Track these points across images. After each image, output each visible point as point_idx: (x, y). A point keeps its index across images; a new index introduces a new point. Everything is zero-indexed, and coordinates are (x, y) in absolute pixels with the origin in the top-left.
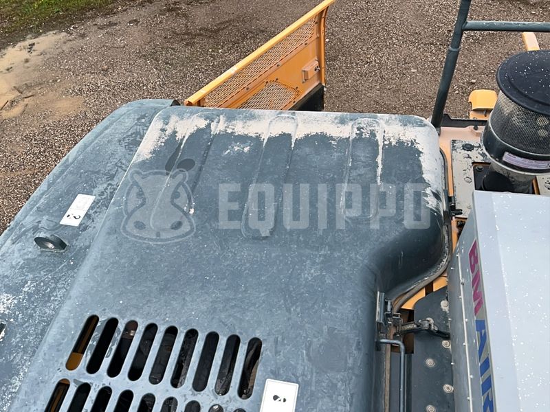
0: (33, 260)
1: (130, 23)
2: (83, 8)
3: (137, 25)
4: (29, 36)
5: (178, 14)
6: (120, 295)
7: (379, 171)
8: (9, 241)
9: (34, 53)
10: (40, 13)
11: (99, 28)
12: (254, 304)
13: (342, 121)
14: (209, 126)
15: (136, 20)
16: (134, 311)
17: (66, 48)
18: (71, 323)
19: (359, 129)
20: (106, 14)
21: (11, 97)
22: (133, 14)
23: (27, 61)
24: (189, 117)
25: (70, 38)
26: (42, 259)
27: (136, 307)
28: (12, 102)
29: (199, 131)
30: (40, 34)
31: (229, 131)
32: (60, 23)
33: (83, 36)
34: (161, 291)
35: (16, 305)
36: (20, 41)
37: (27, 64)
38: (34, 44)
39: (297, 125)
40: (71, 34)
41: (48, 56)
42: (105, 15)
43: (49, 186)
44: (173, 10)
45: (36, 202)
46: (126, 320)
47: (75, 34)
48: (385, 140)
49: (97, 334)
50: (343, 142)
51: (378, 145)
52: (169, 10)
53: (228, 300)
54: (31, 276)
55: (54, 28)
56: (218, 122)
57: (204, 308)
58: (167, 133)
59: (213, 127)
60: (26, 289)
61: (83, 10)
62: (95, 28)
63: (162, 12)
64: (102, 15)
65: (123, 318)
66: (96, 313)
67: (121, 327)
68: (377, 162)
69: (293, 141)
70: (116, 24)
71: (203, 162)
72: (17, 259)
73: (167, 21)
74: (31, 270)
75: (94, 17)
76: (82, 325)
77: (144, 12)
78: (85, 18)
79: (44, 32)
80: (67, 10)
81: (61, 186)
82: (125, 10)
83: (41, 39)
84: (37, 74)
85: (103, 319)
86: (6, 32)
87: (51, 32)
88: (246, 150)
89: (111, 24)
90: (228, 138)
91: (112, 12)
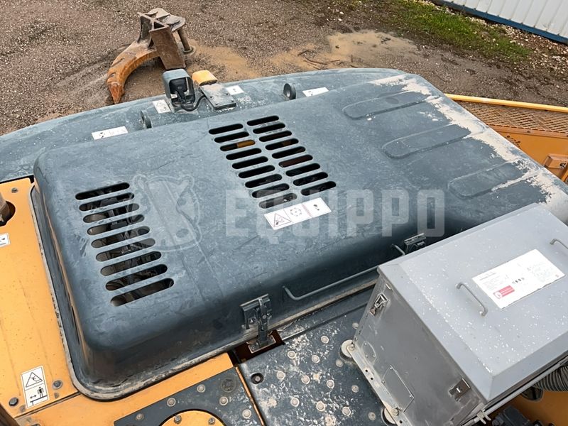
0: (275, 94)
1: (468, 70)
2: (445, 40)
3: (471, 74)
4: (392, 33)
5: (510, 89)
6: (296, 120)
7: (502, 186)
8: (273, 80)
9: (384, 45)
10: (413, 24)
11: (442, 59)
12: (350, 173)
13: (514, 152)
14: (428, 96)
15: (474, 71)
16: (295, 129)
17: (406, 56)
18: (266, 112)
19: (519, 162)
20: (457, 54)
21: (344, 59)
22: (476, 66)
23: (375, 46)
24: (422, 85)
25: (416, 52)
26: (279, 97)
27: (298, 129)
28: (342, 62)
29: (420, 94)
30: (400, 36)
31: (436, 106)
32: (420, 38)
33: (426, 56)
34: (316, 133)
35: (249, 104)
36: (383, 32)
37: (373, 48)
38: (389, 39)
39: (482, 133)
40: (419, 50)
41: (390, 52)
42: (455, 54)
43: (316, 74)
44: (511, 83)
45: (303, 75)
46: (288, 130)
47: (422, 51)
48: (529, 179)
49: (271, 123)
50: (500, 160)
51: (521, 177)
52: (507, 81)
53: (341, 161)
54: (267, 99)
55: (413, 38)
56: (436, 98)
57: (326, 154)
58: (401, 83)
59: (429, 98)
60: (259, 102)
61: (444, 41)
62: (440, 57)
63: (500, 79)
64: (453, 53)
65: (288, 127)
66: (279, 117)
67: (283, 130)
68: (506, 182)
69: (468, 136)
70: (457, 64)
71: (403, 107)
72: (269, 89)
73: (497, 87)
74: (270, 98)
75: (446, 50)
76: (269, 116)
77: (486, 70)
78: (440, 47)
79: (404, 37)
80: (433, 34)
81: (321, 78)
82: (473, 60)
83: (398, 39)
84: (373, 58)
85: (280, 121)
86: (380, 21)
87: (408, 40)
88: (434, 120)
89: (453, 62)
90: (432, 108)
91: (462, 56)
